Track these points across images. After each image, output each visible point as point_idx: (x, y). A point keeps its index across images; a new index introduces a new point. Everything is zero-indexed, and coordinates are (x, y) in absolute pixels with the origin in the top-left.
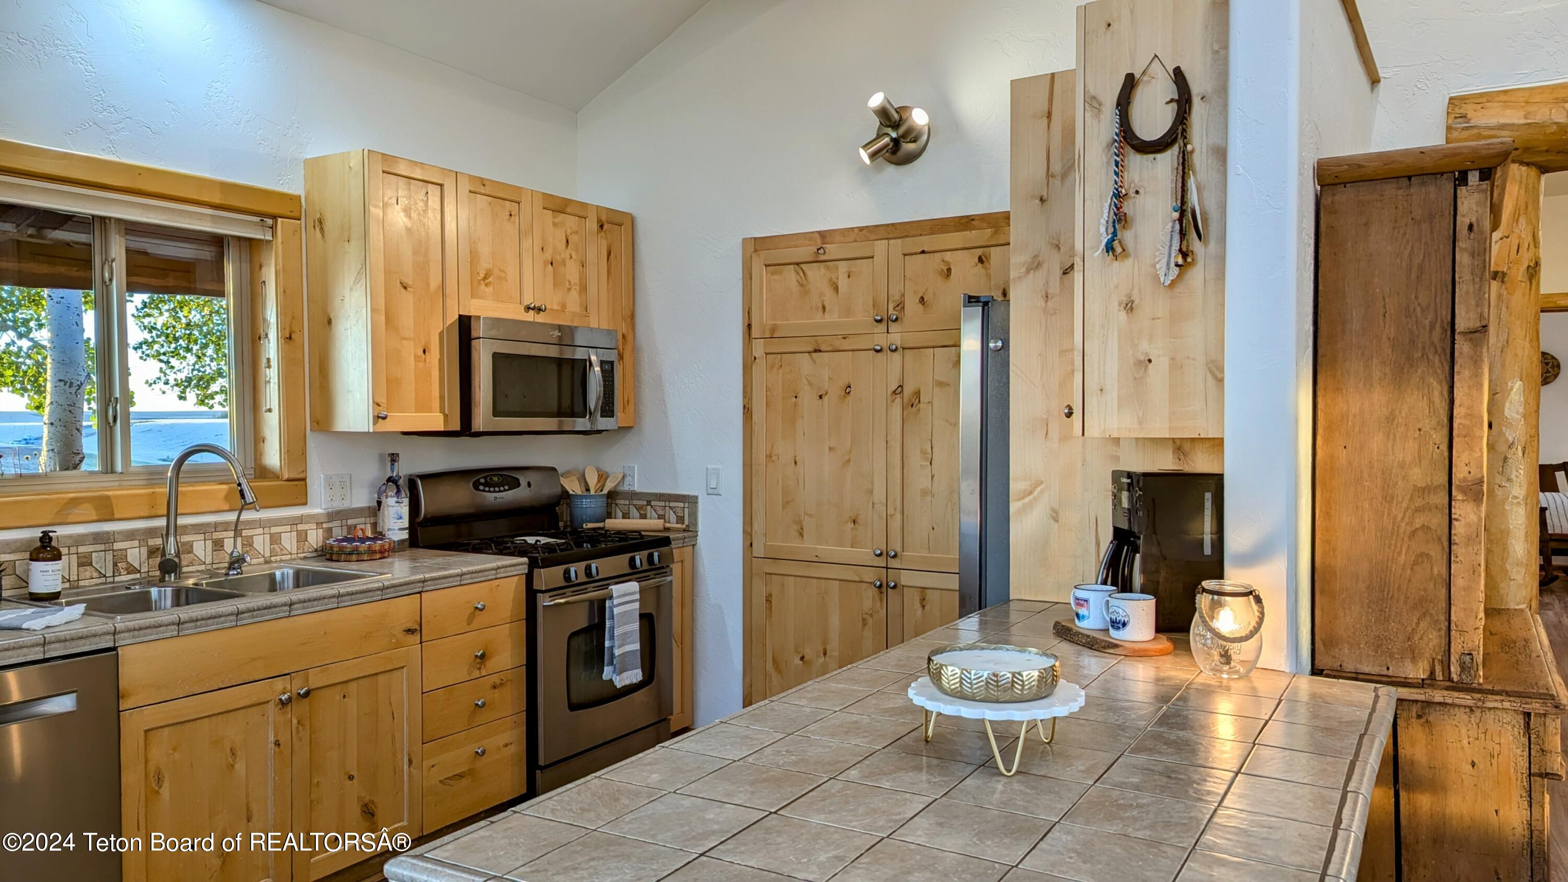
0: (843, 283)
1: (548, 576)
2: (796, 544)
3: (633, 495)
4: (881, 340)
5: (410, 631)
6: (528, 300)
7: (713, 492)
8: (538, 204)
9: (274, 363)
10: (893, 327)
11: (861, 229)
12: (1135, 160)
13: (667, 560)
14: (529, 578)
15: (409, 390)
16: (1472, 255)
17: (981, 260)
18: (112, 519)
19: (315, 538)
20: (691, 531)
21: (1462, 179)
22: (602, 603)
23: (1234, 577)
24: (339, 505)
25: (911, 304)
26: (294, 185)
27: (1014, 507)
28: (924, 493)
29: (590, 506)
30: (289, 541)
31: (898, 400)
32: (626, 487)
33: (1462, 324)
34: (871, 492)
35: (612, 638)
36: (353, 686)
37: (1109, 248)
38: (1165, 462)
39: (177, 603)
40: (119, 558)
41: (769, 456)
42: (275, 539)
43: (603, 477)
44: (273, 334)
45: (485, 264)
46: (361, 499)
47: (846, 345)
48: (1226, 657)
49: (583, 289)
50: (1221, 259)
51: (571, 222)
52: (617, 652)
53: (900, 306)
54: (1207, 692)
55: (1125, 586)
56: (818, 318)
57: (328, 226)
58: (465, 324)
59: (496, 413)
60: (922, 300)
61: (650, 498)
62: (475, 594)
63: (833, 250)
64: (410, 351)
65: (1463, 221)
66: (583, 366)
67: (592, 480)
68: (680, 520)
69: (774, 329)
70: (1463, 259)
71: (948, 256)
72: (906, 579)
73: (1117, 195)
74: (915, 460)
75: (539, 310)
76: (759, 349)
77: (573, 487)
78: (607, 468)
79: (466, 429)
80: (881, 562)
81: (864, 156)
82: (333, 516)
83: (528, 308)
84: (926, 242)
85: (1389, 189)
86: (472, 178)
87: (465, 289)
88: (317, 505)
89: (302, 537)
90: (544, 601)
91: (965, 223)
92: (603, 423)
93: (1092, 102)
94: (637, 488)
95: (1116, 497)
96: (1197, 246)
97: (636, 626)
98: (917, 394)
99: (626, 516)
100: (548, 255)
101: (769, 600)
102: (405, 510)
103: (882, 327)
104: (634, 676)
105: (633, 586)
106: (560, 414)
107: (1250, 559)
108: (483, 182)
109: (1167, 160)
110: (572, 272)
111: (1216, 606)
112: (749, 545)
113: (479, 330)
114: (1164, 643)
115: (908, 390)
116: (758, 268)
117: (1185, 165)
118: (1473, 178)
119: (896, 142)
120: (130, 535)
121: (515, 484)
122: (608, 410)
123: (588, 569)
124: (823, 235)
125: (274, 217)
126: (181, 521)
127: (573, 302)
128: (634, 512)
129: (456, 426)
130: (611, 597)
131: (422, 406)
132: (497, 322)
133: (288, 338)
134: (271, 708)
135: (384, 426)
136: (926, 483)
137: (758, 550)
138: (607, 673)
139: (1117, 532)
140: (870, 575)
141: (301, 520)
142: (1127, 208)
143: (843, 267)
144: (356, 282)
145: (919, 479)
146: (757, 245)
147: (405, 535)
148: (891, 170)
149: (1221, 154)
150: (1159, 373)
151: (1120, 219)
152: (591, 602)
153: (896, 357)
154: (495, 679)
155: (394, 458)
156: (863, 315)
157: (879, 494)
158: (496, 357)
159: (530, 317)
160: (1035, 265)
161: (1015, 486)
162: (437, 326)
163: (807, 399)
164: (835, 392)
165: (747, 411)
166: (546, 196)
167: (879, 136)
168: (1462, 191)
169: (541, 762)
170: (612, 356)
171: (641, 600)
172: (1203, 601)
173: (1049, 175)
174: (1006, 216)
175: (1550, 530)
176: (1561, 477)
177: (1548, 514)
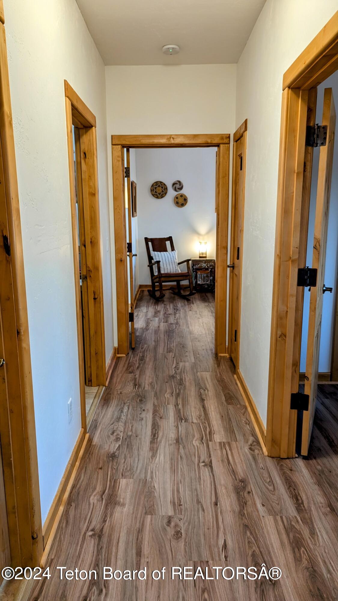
175: (162, 272)
176: (168, 243)
177: (161, 263)
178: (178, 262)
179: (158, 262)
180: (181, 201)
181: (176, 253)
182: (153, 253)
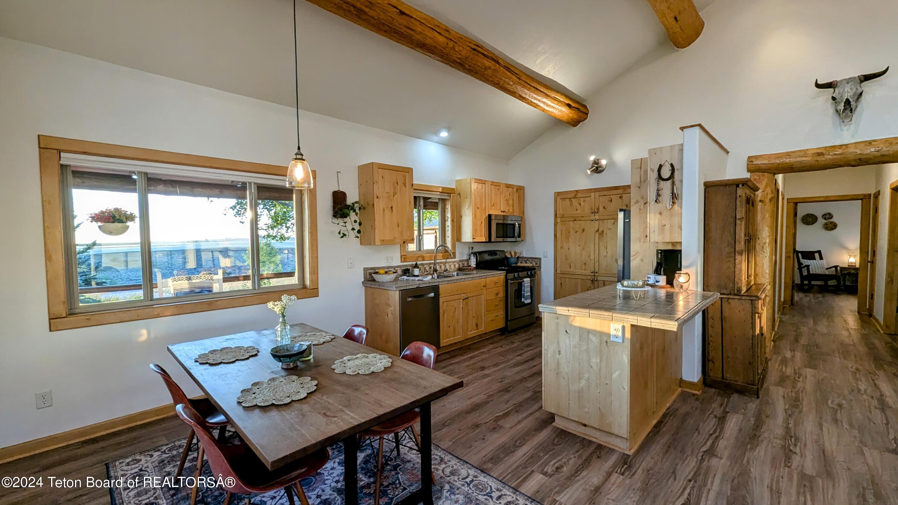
0: (582, 204)
1: (511, 276)
2: (569, 270)
3: (523, 258)
4: (593, 218)
5: (484, 286)
6: (502, 210)
7: (546, 257)
8: (504, 186)
9: (450, 226)
10: (596, 214)
11: (587, 190)
12: (662, 182)
13: (535, 273)
14: (506, 276)
15: (478, 232)
16: (740, 202)
17: (620, 197)
18: (424, 260)
19: (457, 266)
20: (540, 267)
21: (738, 186)
22: (521, 283)
23: (683, 271)
24: (461, 259)
25: (601, 208)
26: (453, 186)
27: (631, 258)
28: (605, 257)
29: (513, 260)
30: (452, 267)
31: (598, 233)
32: (521, 256)
33: (738, 217)
34: (590, 256)
35: (524, 291)
36: (474, 298)
37: (656, 201)
38: (670, 247)
39: (438, 277)
40: (425, 269)
41: (561, 247)
42: (450, 266)
43: (515, 253)
44: (449, 220)
45: (493, 202)
46: (465, 258)
47: (583, 219)
48: (682, 287)
49: (513, 206)
50: (681, 203)
51: (510, 190)
52: (525, 295)
53: (598, 209)
54: (678, 293)
55: (660, 274)
56: (575, 212)
57: (461, 195)
58: (490, 216)
59: (497, 237)
60: (604, 207)
61: (528, 258)
62: (495, 279)
63: (579, 195)
64: (479, 223)
65: (738, 195)
66: (514, 225)
67: (513, 254)
68: (536, 264)
69: (563, 215)
70: (738, 203)
71: (611, 196)
72: (599, 278)
73: (658, 190)
74: (602, 248)
75: (504, 212)
76: (559, 220)
77: (508, 256)
78: (517, 251)
79: (490, 241)
80: (593, 274)
81: (589, 172)
82: (461, 261)
83: (502, 212)
84: (605, 193)
85: (721, 188)
86: (491, 182)
87: (490, 208)
88: (457, 259)
89: (455, 266)
90: (510, 282)
91: (616, 188)
92: (518, 239)
93: (652, 170)
94: (524, 256)
95: (657, 255)
96: (676, 201)
97: (529, 289)
98: (603, 231)
99: (521, 263)
100: (506, 198)
101: (561, 284)
102: (475, 260)
103: (593, 214)
104: (529, 301)
105: (529, 279)
106: (503, 237)
107: (687, 267)
108: (493, 182)
109: (669, 183)
110: (511, 202)
111: (679, 277)
112: (556, 270)
113: (493, 218)
114: (669, 286)
115: (600, 230)
116: (558, 199)
117: (673, 184)
118: (741, 186)
119: (597, 168)
120: (427, 264)
121: (496, 254)
122: (519, 236)
123: (519, 274)
124: (577, 191)
125: (450, 194)
126: (437, 261)
127: (511, 211)
128: (523, 262)
129: (487, 240)
130: (524, 282)
131: (481, 236)
132: (496, 215)
133: (453, 221)
134: (461, 300)
135: (475, 241)
136: (606, 254)
137: (558, 271)
138: (523, 300)
139: (657, 263)
140: (589, 278)
141: (454, 262)
142: (660, 192)
143: (582, 199)
144: (469, 207)
145: (603, 253)
146: (558, 194)
147: (475, 266)
148: (596, 174)
149: (681, 181)
150: (668, 227)
151: (658, 195)
152: (518, 283)
153: (597, 222)
154: (499, 299)
155: (472, 248)
156: (587, 210)
157: (592, 257)
158: (497, 224)
159: (502, 214)
160: (637, 202)
161: (632, 254)
162: (484, 217)
163: (572, 232)
164: (580, 231)
165: (555, 236)
166: (506, 184)
167: (592, 167)
168: (738, 188)
169: (509, 319)
170: (520, 222)
171: (531, 283)
172: (676, 275)
173: (640, 182)
174: (629, 187)
175: (811, 272)
176: (817, 255)
177: (810, 267)
178: (826, 267)
179: (808, 266)
180: (830, 226)
181: (824, 262)
182: (802, 260)
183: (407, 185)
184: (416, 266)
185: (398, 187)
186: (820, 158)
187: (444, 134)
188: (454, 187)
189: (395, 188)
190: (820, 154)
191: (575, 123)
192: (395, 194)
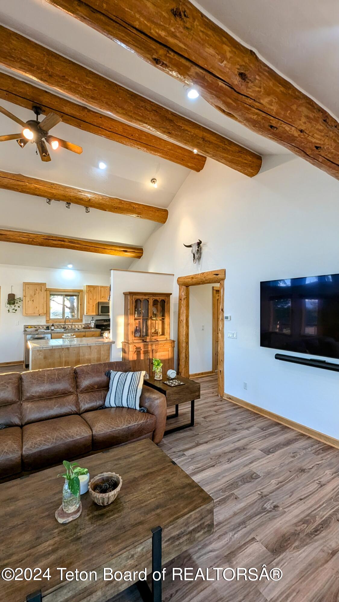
15: (91, 310)
19: (83, 326)
24: (86, 323)
30: (80, 326)
40: (61, 327)
44: (79, 304)
45: (102, 296)
46: (89, 322)
48: (107, 338)
57: (84, 293)
58: (99, 303)
59: (102, 313)
64: (91, 306)
70: (129, 302)
87: (99, 299)
88: (84, 322)
102: (94, 324)
108: (102, 286)
125: (79, 292)
129: (98, 314)
131: (93, 312)
141: (82, 324)
144: (85, 299)
147: (93, 327)
155: (93, 318)
158: (102, 307)
183: (43, 291)
184: (53, 325)
185: (37, 292)
186: (193, 280)
187: (70, 266)
188: (83, 289)
189: (35, 292)
190: (192, 278)
191: (139, 257)
192: (35, 294)
